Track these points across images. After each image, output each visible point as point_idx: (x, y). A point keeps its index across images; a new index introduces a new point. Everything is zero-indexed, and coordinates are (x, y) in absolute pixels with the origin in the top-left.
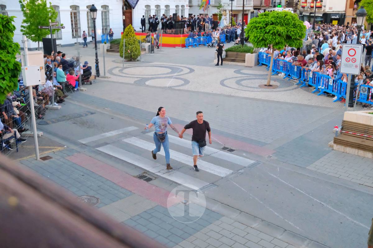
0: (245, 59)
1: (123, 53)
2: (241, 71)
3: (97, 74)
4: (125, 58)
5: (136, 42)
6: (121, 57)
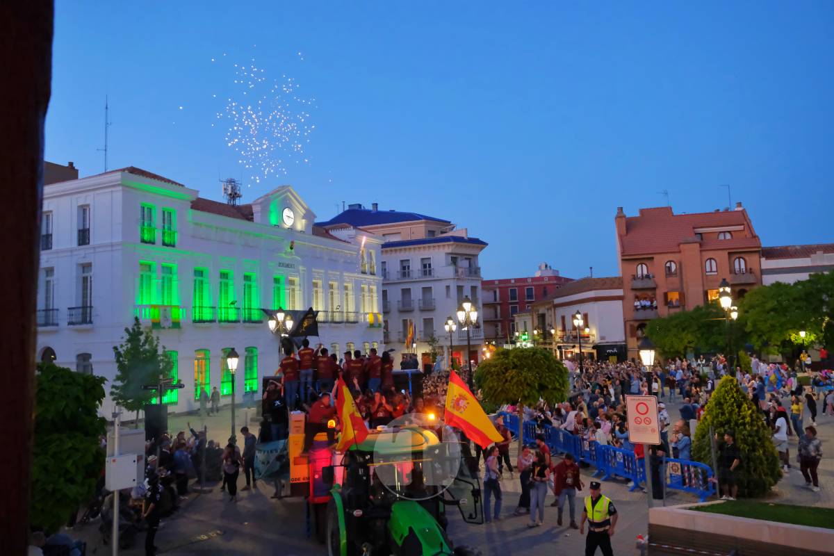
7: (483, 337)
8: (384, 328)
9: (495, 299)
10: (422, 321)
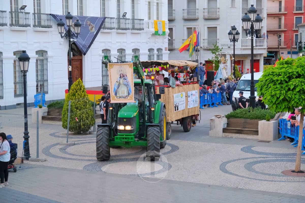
0: (258, 128)
1: (67, 121)
2: (252, 149)
3: (25, 155)
4: (71, 129)
5: (88, 105)
6: (64, 128)
7: (266, 47)
8: (169, 36)
9: (280, 10)
10: (206, 29)
